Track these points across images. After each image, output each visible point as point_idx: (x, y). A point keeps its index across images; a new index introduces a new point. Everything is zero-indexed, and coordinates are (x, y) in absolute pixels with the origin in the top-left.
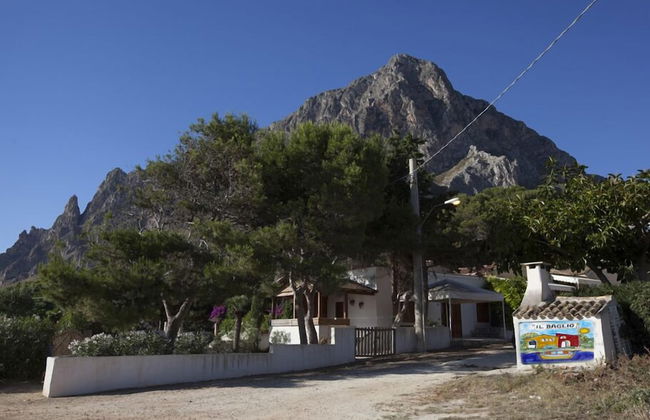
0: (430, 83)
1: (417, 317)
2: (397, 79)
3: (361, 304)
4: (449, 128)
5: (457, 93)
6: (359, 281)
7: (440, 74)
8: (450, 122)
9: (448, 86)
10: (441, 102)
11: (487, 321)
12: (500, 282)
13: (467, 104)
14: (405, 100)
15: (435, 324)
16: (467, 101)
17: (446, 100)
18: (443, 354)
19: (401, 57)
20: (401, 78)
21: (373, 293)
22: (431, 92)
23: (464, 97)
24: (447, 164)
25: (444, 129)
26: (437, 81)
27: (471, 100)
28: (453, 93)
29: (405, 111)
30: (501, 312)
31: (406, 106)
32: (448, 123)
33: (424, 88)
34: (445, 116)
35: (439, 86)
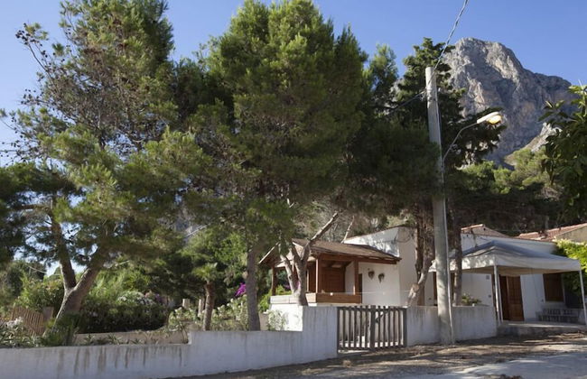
0: (498, 64)
1: (440, 291)
2: (463, 62)
3: (381, 276)
4: (520, 107)
5: (527, 72)
6: (379, 247)
7: (508, 53)
8: (521, 101)
9: (517, 64)
10: (510, 81)
11: (559, 299)
12: (577, 248)
13: (539, 82)
14: (472, 82)
15: (476, 302)
16: (539, 78)
17: (515, 79)
18: (479, 350)
19: (468, 41)
20: (467, 61)
21: (395, 261)
22: (499, 73)
23: (535, 75)
24: (518, 143)
25: (515, 108)
26: (505, 61)
27: (542, 76)
28: (523, 72)
29: (472, 93)
30: (579, 288)
31: (474, 88)
32: (518, 102)
33: (491, 70)
34: (514, 95)
35: (508, 66)
